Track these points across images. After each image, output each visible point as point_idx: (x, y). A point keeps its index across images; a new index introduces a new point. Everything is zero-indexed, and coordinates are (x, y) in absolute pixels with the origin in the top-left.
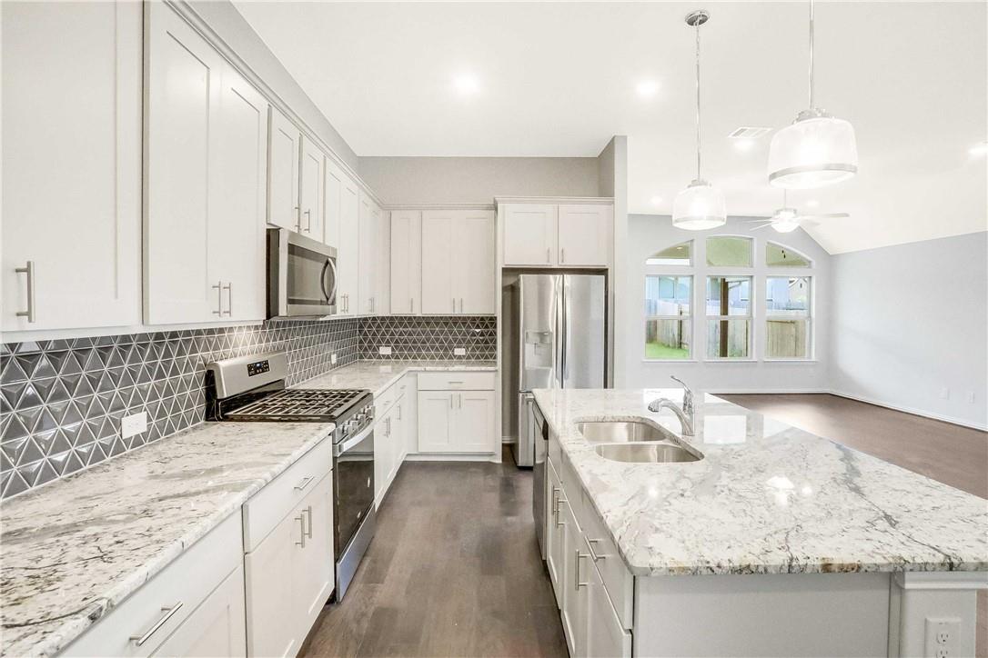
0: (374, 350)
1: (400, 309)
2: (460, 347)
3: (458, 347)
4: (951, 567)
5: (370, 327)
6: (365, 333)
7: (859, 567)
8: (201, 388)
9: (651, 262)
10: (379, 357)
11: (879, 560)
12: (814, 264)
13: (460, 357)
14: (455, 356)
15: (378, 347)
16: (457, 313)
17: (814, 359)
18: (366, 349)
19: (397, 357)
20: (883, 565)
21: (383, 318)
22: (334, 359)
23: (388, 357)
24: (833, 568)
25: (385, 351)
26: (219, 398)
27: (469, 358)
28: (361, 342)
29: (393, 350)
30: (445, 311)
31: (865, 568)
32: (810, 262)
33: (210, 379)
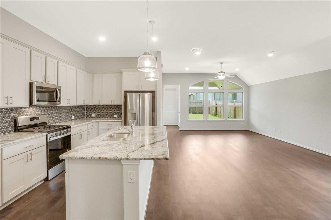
0: (91, 115)
1: (96, 103)
2: (116, 114)
3: (115, 114)
4: (127, 159)
5: (89, 108)
6: (88, 110)
7: (107, 158)
8: (13, 124)
9: (191, 88)
10: (92, 117)
11: (112, 157)
12: (243, 89)
13: (116, 117)
14: (114, 117)
15: (92, 114)
16: (113, 104)
17: (243, 119)
18: (88, 115)
19: (97, 117)
20: (112, 158)
21: (91, 106)
22: (73, 118)
23: (95, 117)
24: (101, 158)
25: (94, 115)
26: (18, 126)
27: (118, 118)
28: (86, 113)
29: (96, 115)
30: (109, 103)
31: (108, 158)
32: (242, 88)
33: (15, 121)
